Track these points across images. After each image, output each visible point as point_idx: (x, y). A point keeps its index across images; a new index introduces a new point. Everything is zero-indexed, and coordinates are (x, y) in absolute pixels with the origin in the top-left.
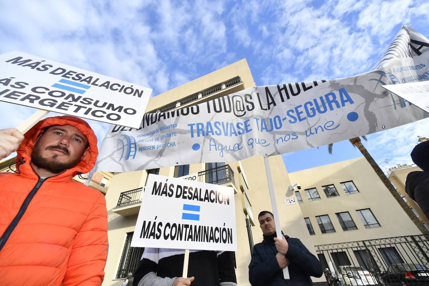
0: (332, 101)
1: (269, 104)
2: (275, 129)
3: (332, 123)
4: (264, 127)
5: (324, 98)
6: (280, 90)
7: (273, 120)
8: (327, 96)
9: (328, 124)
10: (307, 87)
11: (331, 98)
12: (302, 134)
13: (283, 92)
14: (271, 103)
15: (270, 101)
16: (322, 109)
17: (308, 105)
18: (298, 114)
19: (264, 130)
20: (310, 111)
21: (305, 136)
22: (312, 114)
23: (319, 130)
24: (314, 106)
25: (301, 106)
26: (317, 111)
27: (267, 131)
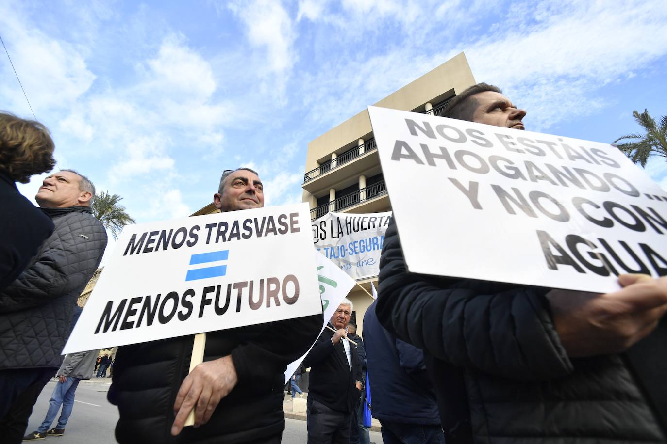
0: (375, 244)
1: (339, 233)
2: (340, 257)
3: (372, 260)
4: (332, 254)
5: (372, 240)
6: (347, 224)
7: (340, 248)
8: (373, 239)
9: (370, 261)
10: (363, 228)
11: (375, 240)
12: (354, 264)
13: (349, 225)
14: (340, 233)
15: (340, 231)
16: (369, 248)
17: (362, 242)
18: (355, 248)
19: (333, 258)
20: (362, 248)
21: (356, 266)
22: (362, 250)
23: (364, 263)
24: (365, 244)
25: (357, 242)
26: (365, 249)
27: (335, 258)
